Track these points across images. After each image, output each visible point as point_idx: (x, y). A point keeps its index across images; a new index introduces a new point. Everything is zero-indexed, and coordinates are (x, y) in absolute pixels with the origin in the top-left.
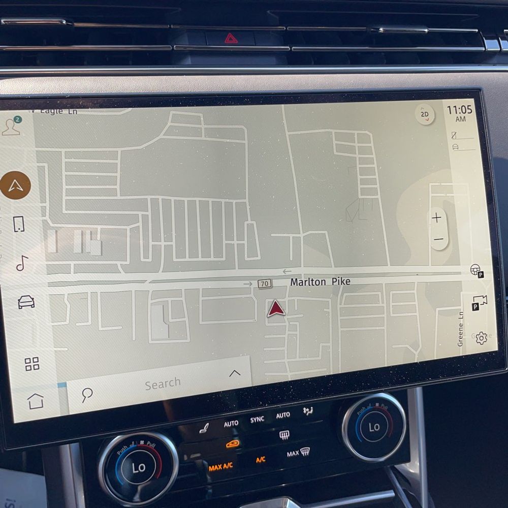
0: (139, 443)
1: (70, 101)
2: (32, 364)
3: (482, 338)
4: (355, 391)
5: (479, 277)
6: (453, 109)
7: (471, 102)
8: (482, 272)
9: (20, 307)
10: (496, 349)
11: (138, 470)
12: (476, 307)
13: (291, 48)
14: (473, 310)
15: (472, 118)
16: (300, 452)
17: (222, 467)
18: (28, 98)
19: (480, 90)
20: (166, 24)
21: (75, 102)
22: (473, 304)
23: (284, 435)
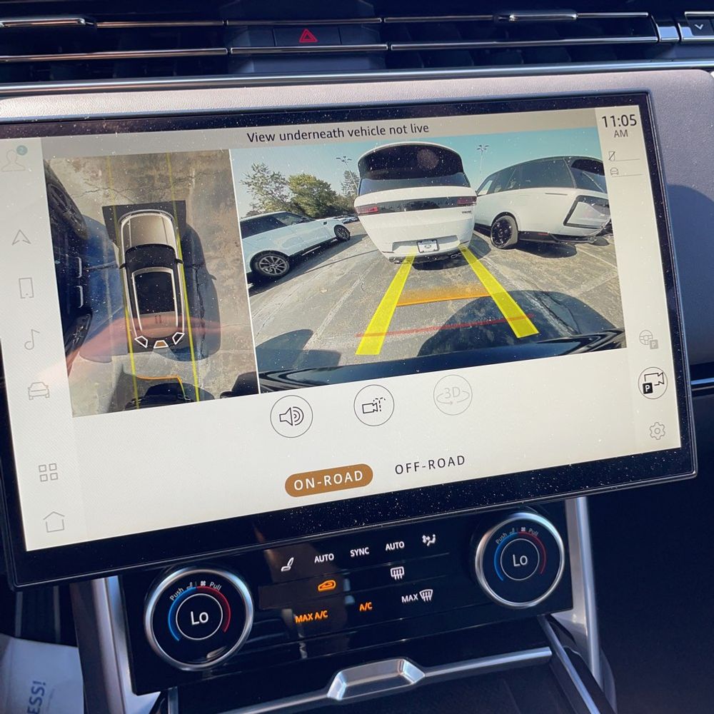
0: (199, 584)
1: (90, 124)
2: (48, 473)
3: (657, 431)
4: (484, 504)
5: (651, 348)
6: (610, 121)
7: (635, 110)
8: (656, 341)
9: (31, 398)
10: (677, 444)
11: (198, 620)
12: (648, 389)
13: (389, 46)
14: (645, 393)
15: (637, 132)
16: (419, 596)
17: (313, 616)
18: (35, 122)
19: (646, 93)
20: (220, 20)
21: (97, 124)
22: (644, 385)
23: (397, 573)
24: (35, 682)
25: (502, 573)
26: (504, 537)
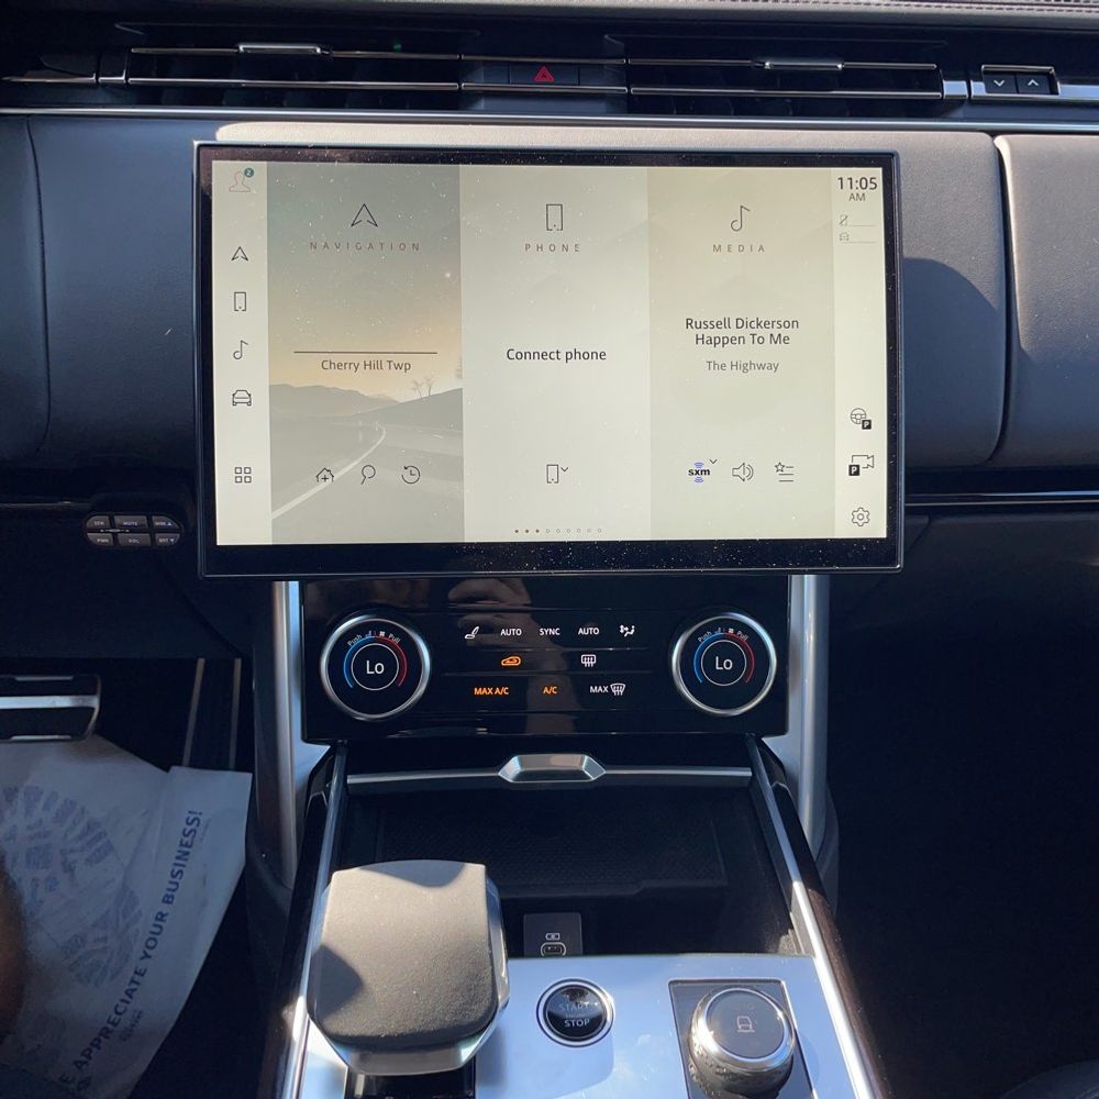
0: (378, 634)
1: (312, 151)
2: (243, 475)
3: (861, 517)
4: (661, 567)
5: (863, 428)
6: (847, 183)
7: (877, 172)
8: (870, 421)
9: (235, 404)
10: (883, 534)
11: (374, 670)
13: (629, 89)
14: (851, 474)
15: (876, 197)
16: (609, 689)
17: (494, 691)
18: (264, 147)
19: (893, 155)
20: (456, 54)
21: (320, 153)
22: (851, 466)
23: (589, 661)
24: (190, 812)
25: (701, 675)
26: (708, 636)
